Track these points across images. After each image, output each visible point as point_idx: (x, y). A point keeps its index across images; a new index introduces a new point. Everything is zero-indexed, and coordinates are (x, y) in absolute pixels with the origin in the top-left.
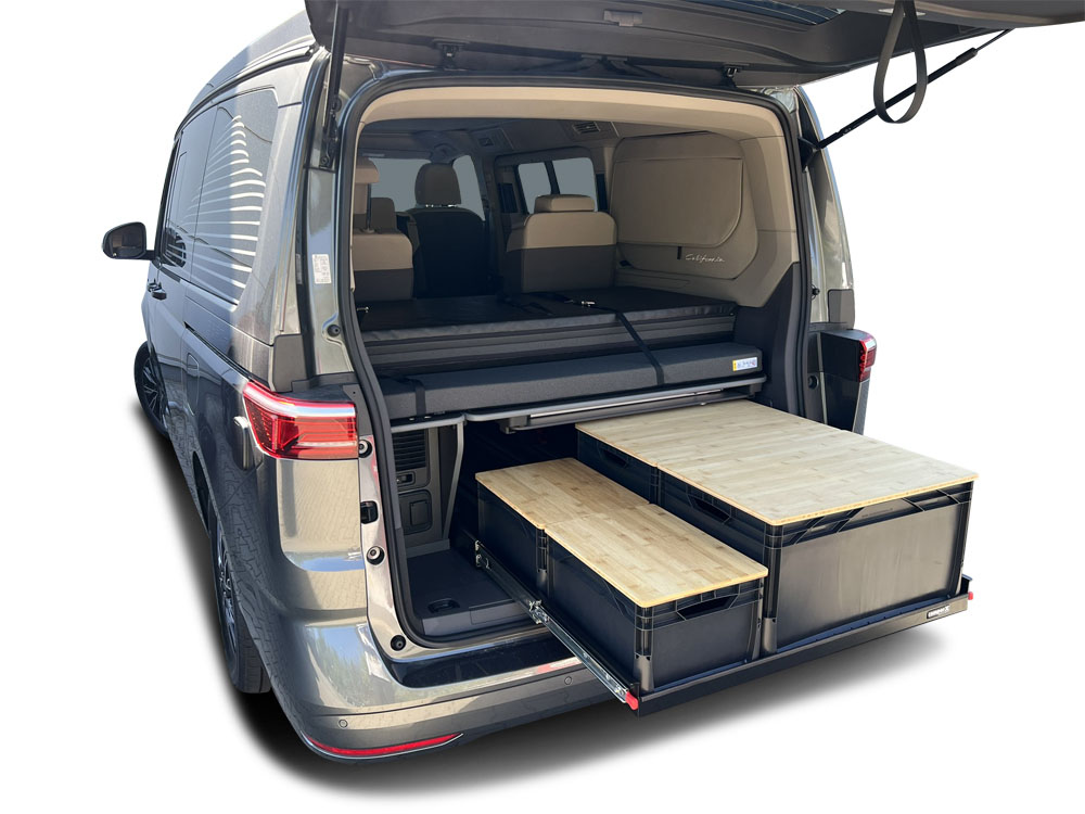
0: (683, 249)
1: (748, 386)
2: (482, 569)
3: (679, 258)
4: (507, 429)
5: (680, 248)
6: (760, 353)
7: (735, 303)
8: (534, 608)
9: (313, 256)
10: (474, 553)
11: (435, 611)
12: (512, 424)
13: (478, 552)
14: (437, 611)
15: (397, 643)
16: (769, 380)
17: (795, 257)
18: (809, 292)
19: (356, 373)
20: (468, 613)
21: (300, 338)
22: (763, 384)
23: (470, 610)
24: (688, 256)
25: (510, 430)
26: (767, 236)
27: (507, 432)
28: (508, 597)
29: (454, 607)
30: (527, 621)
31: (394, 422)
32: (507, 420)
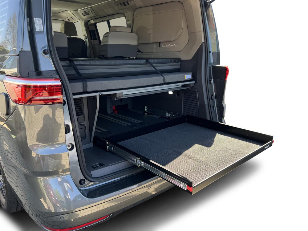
0: (161, 44)
1: (190, 84)
2: (110, 151)
3: (160, 46)
4: (115, 98)
5: (160, 43)
6: (191, 73)
7: (180, 59)
8: (136, 161)
9: (35, 19)
10: (106, 145)
11: (95, 168)
12: (118, 96)
13: (108, 145)
14: (96, 168)
15: (81, 182)
16: (196, 82)
17: (203, 41)
18: (207, 52)
19: (57, 71)
20: (108, 167)
21: (31, 52)
22: (194, 83)
23: (109, 166)
24: (163, 45)
25: (116, 99)
26: (192, 34)
27: (115, 99)
28: (124, 159)
29: (102, 165)
30: (134, 167)
31: (74, 94)
32: (115, 94)
